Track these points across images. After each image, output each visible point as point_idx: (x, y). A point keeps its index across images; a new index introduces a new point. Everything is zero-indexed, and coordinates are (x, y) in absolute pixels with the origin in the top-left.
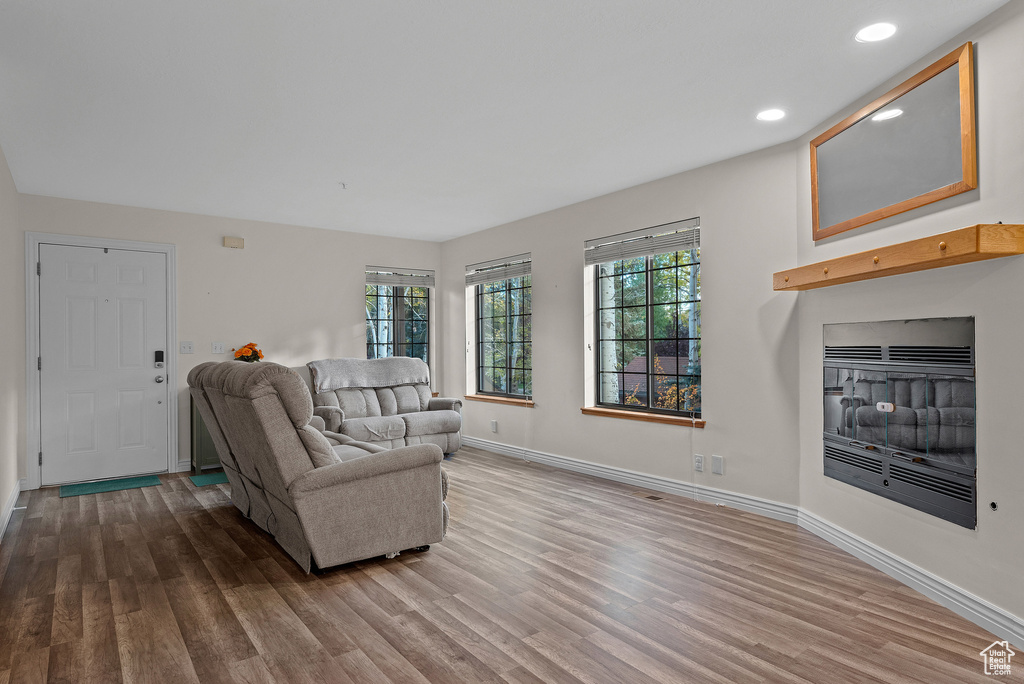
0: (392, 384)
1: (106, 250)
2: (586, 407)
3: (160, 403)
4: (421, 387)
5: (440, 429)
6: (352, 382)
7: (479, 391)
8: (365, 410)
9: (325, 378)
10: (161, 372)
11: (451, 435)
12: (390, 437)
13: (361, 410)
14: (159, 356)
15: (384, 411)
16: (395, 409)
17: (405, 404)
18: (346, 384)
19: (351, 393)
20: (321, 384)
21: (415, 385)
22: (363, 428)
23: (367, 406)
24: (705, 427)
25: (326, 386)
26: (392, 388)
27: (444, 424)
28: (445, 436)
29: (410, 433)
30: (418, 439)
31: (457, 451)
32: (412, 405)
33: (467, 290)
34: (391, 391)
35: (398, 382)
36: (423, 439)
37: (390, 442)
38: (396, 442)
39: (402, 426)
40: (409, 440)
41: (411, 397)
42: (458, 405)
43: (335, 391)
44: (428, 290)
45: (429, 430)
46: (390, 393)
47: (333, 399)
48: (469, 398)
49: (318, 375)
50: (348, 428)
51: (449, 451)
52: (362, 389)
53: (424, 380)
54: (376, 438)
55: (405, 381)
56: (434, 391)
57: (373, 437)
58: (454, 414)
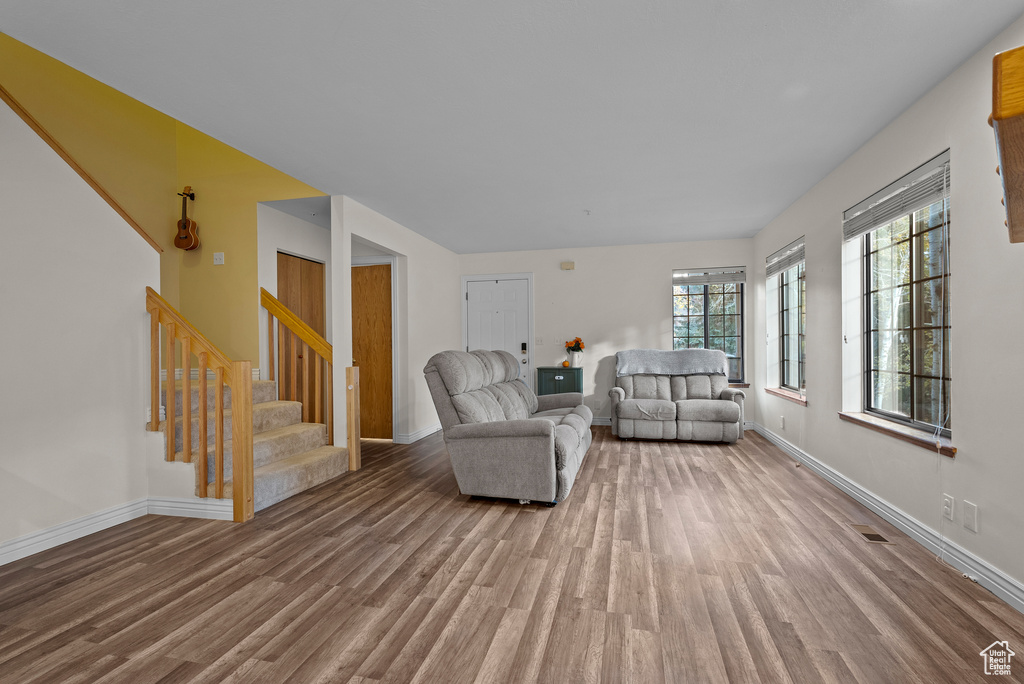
0: (685, 372)
1: (497, 282)
2: (845, 412)
3: (524, 376)
4: (716, 378)
5: (714, 417)
6: (647, 369)
7: (784, 385)
8: (655, 393)
9: (623, 365)
10: (525, 357)
11: (727, 425)
12: (660, 418)
13: (651, 393)
14: (524, 346)
15: (674, 396)
16: (684, 394)
17: (694, 391)
18: (641, 371)
19: (646, 378)
20: (620, 370)
21: (710, 375)
22: (635, 408)
23: (657, 390)
24: (957, 455)
25: (624, 371)
26: (685, 376)
27: (718, 412)
28: (721, 425)
29: (680, 417)
30: (690, 424)
31: (738, 441)
32: (702, 393)
33: (768, 282)
34: (683, 379)
35: (693, 372)
36: (695, 424)
37: (661, 423)
38: (667, 423)
39: (672, 410)
40: (680, 423)
41: (703, 386)
42: (739, 397)
43: (633, 376)
44: (742, 285)
45: (701, 417)
46: (682, 381)
47: (629, 382)
48: (768, 391)
49: (620, 363)
50: (622, 406)
51: (725, 440)
52: (656, 376)
53: (719, 371)
54: (647, 417)
55: (701, 371)
56: (746, 382)
57: (644, 416)
58: (732, 405)
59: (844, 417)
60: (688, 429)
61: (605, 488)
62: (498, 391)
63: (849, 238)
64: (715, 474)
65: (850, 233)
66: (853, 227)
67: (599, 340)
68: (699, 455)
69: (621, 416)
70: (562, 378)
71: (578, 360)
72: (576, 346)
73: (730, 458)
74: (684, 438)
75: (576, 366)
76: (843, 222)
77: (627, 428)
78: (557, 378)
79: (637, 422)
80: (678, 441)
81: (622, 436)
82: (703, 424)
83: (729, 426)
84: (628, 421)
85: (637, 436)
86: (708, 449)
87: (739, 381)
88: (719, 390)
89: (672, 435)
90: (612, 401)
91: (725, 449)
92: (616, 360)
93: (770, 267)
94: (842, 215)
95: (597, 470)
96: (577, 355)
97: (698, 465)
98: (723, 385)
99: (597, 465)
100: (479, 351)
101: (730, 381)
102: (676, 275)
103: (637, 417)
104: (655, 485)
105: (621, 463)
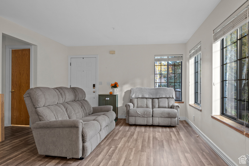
0: (158, 97)
1: (83, 58)
2: (213, 115)
3: (94, 98)
4: (170, 99)
5: (167, 116)
6: (143, 95)
7: (196, 103)
8: (145, 106)
9: (133, 94)
10: (94, 90)
12: (145, 116)
13: (144, 105)
14: (94, 86)
15: (153, 107)
16: (157, 106)
17: (161, 105)
18: (140, 96)
19: (142, 99)
20: (132, 96)
21: (168, 98)
22: (135, 112)
23: (147, 104)
25: (133, 96)
26: (158, 98)
27: (169, 114)
28: (170, 119)
29: (153, 116)
30: (157, 119)
31: (177, 125)
32: (164, 105)
33: (190, 61)
34: (157, 100)
35: (161, 97)
36: (160, 118)
37: (146, 118)
38: (148, 118)
39: (150, 113)
40: (154, 118)
41: (165, 103)
42: (177, 107)
43: (137, 98)
44: (182, 62)
45: (162, 116)
46: (156, 101)
47: (135, 101)
48: (190, 105)
49: (132, 93)
50: (130, 111)
51: (172, 125)
52: (146, 98)
53: (171, 97)
54: (140, 116)
55: (164, 96)
56: (183, 101)
57: (139, 115)
58: (175, 110)
59: (213, 117)
60: (157, 121)
61: (112, 149)
62: (67, 105)
63: (215, 41)
64: (162, 141)
65: (216, 39)
66: (216, 36)
67: (125, 83)
68: (159, 132)
69: (130, 115)
70: (108, 99)
71: (116, 91)
72: (115, 86)
73: (172, 133)
74: (155, 125)
75: (115, 94)
76: (213, 34)
77: (132, 120)
78: (106, 99)
79: (136, 118)
80: (153, 126)
81: (130, 123)
82: (163, 119)
83: (173, 120)
84: (132, 117)
85: (136, 124)
86: (164, 129)
87: (180, 101)
88: (171, 105)
89: (150, 123)
90: (127, 109)
91: (171, 129)
92: (130, 92)
93: (191, 55)
94: (213, 32)
95: (113, 140)
96: (115, 89)
97: (157, 137)
98: (173, 102)
99: (114, 138)
100: (60, 88)
101: (175, 101)
102: (156, 58)
103: (136, 116)
104: (134, 147)
105: (125, 136)
